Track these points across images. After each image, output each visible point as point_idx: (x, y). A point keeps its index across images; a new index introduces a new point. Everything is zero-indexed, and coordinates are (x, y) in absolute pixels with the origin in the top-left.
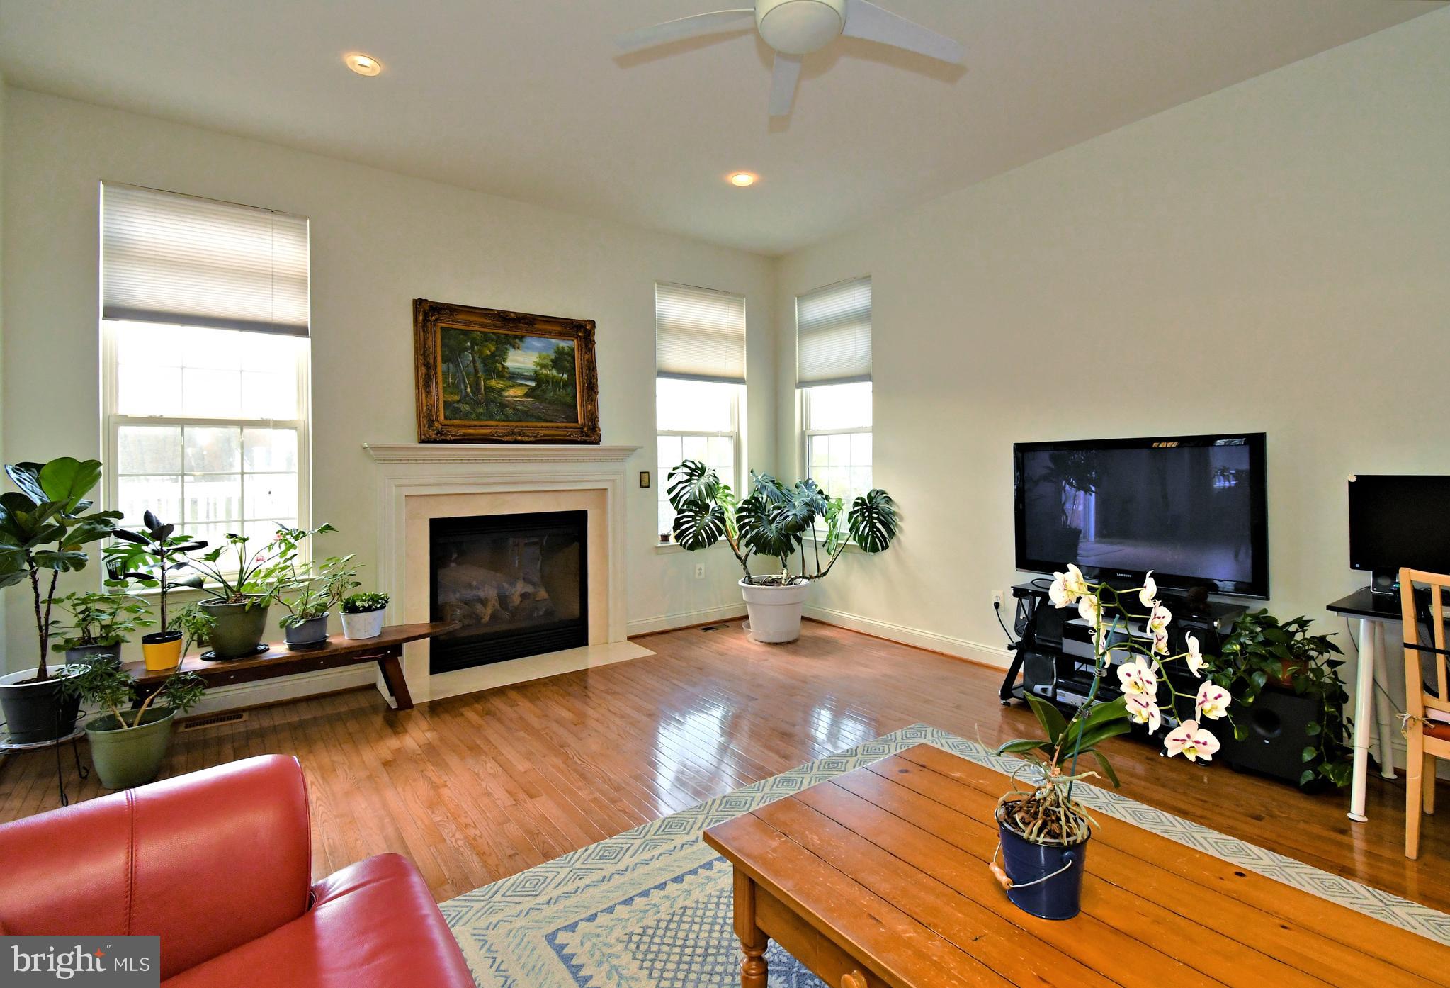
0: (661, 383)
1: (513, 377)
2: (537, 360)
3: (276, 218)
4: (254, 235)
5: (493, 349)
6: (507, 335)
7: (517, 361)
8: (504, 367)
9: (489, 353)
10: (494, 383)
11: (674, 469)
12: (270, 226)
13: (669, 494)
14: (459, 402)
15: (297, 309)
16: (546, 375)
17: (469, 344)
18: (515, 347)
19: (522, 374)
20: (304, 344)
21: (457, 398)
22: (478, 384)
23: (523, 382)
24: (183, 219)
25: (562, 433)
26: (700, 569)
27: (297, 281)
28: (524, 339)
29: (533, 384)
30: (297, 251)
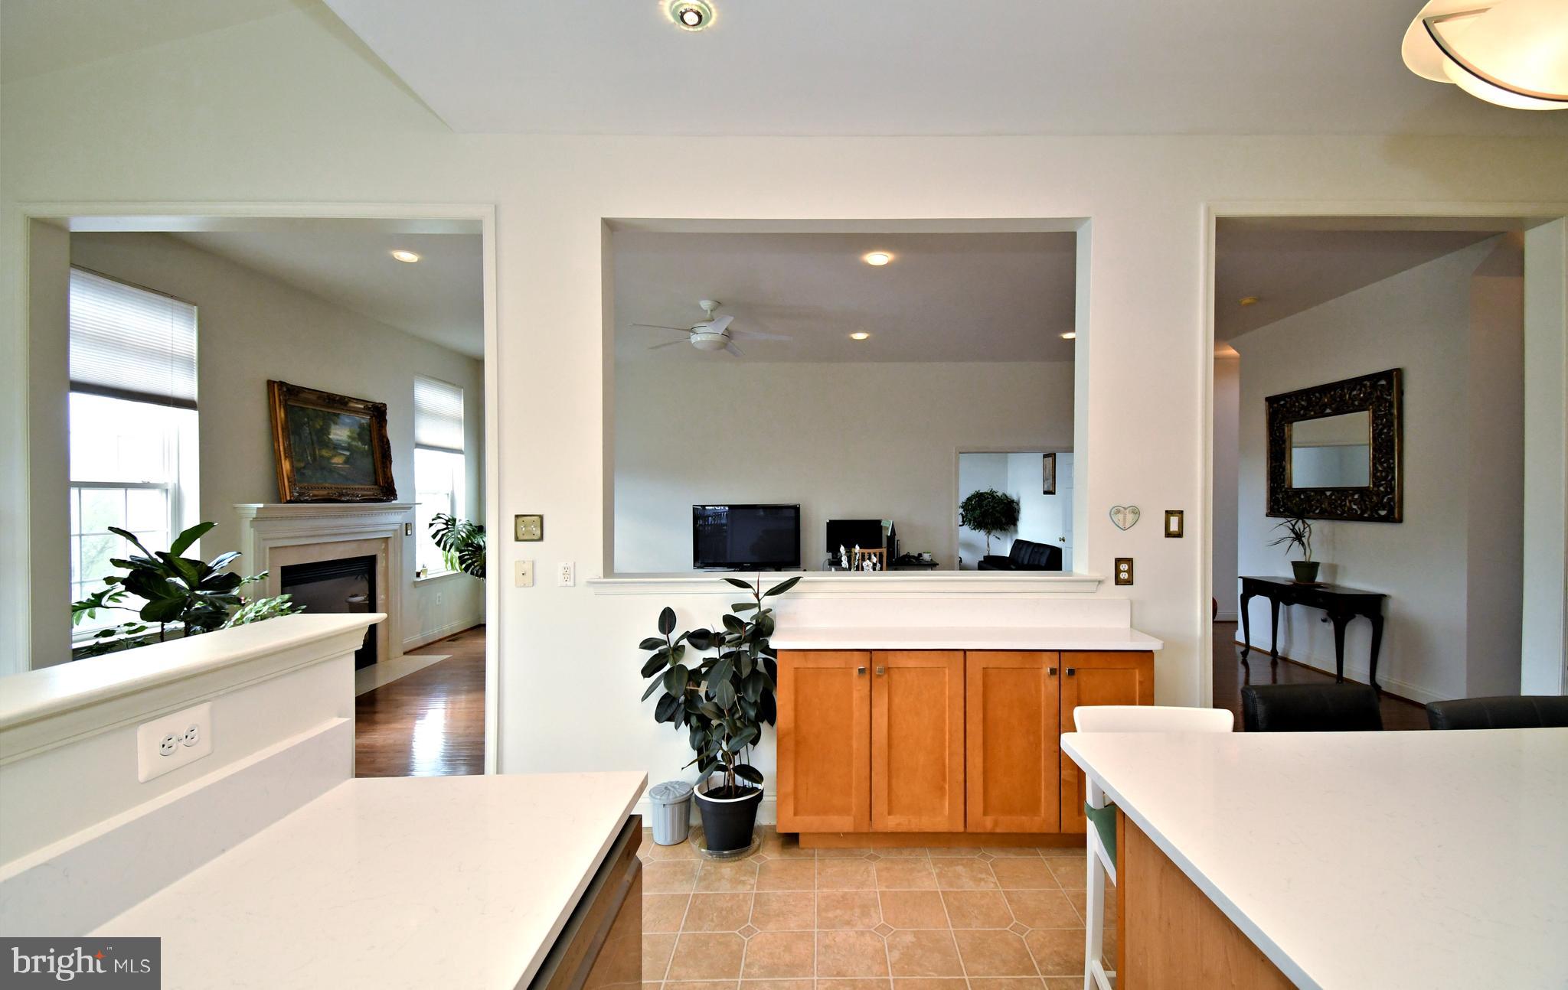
0: (418, 452)
1: (336, 447)
2: (348, 433)
3: (176, 303)
4: (159, 317)
5: (321, 424)
6: (328, 412)
7: (338, 435)
8: (329, 438)
9: (319, 427)
10: (325, 453)
11: (433, 520)
12: (171, 313)
13: (434, 538)
14: (304, 468)
15: (187, 386)
16: (356, 446)
17: (306, 419)
18: (336, 423)
19: (340, 445)
20: (193, 416)
21: (302, 465)
22: (315, 454)
23: (341, 452)
24: (107, 298)
25: (368, 493)
26: (439, 597)
27: (187, 361)
28: (340, 416)
29: (348, 453)
30: (185, 332)
